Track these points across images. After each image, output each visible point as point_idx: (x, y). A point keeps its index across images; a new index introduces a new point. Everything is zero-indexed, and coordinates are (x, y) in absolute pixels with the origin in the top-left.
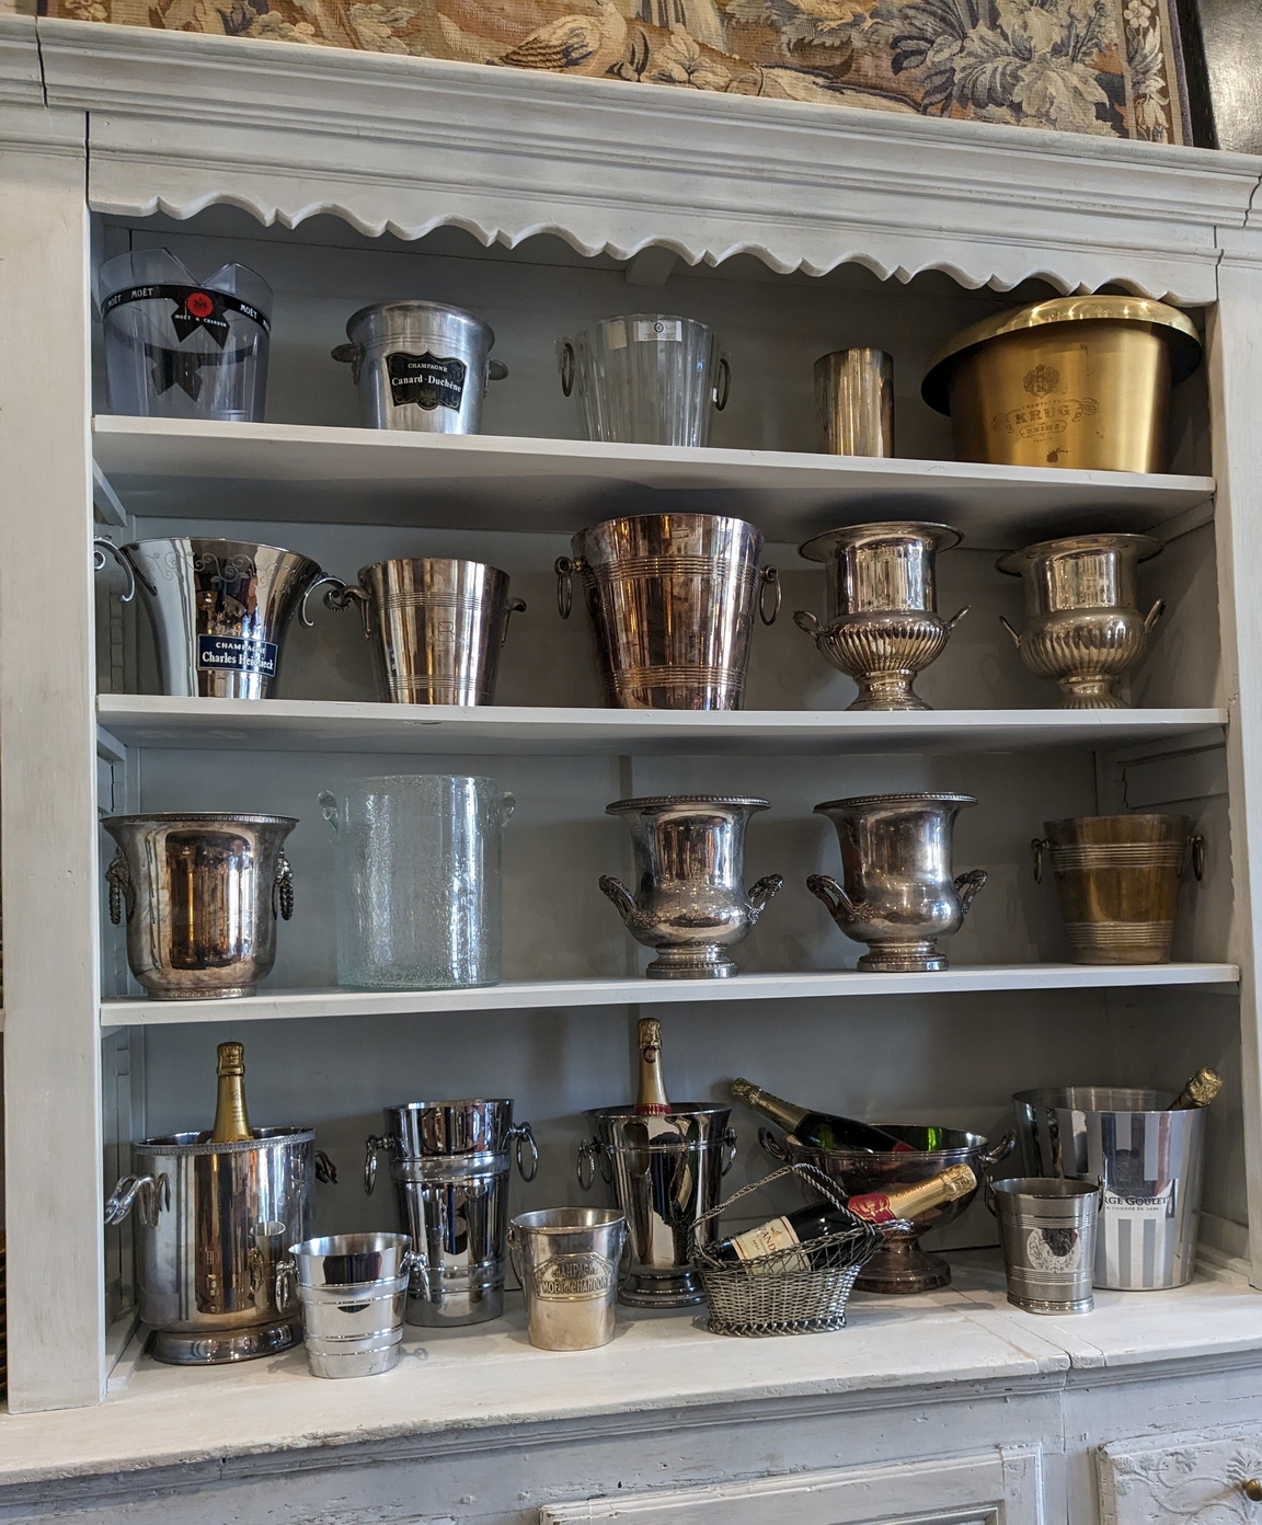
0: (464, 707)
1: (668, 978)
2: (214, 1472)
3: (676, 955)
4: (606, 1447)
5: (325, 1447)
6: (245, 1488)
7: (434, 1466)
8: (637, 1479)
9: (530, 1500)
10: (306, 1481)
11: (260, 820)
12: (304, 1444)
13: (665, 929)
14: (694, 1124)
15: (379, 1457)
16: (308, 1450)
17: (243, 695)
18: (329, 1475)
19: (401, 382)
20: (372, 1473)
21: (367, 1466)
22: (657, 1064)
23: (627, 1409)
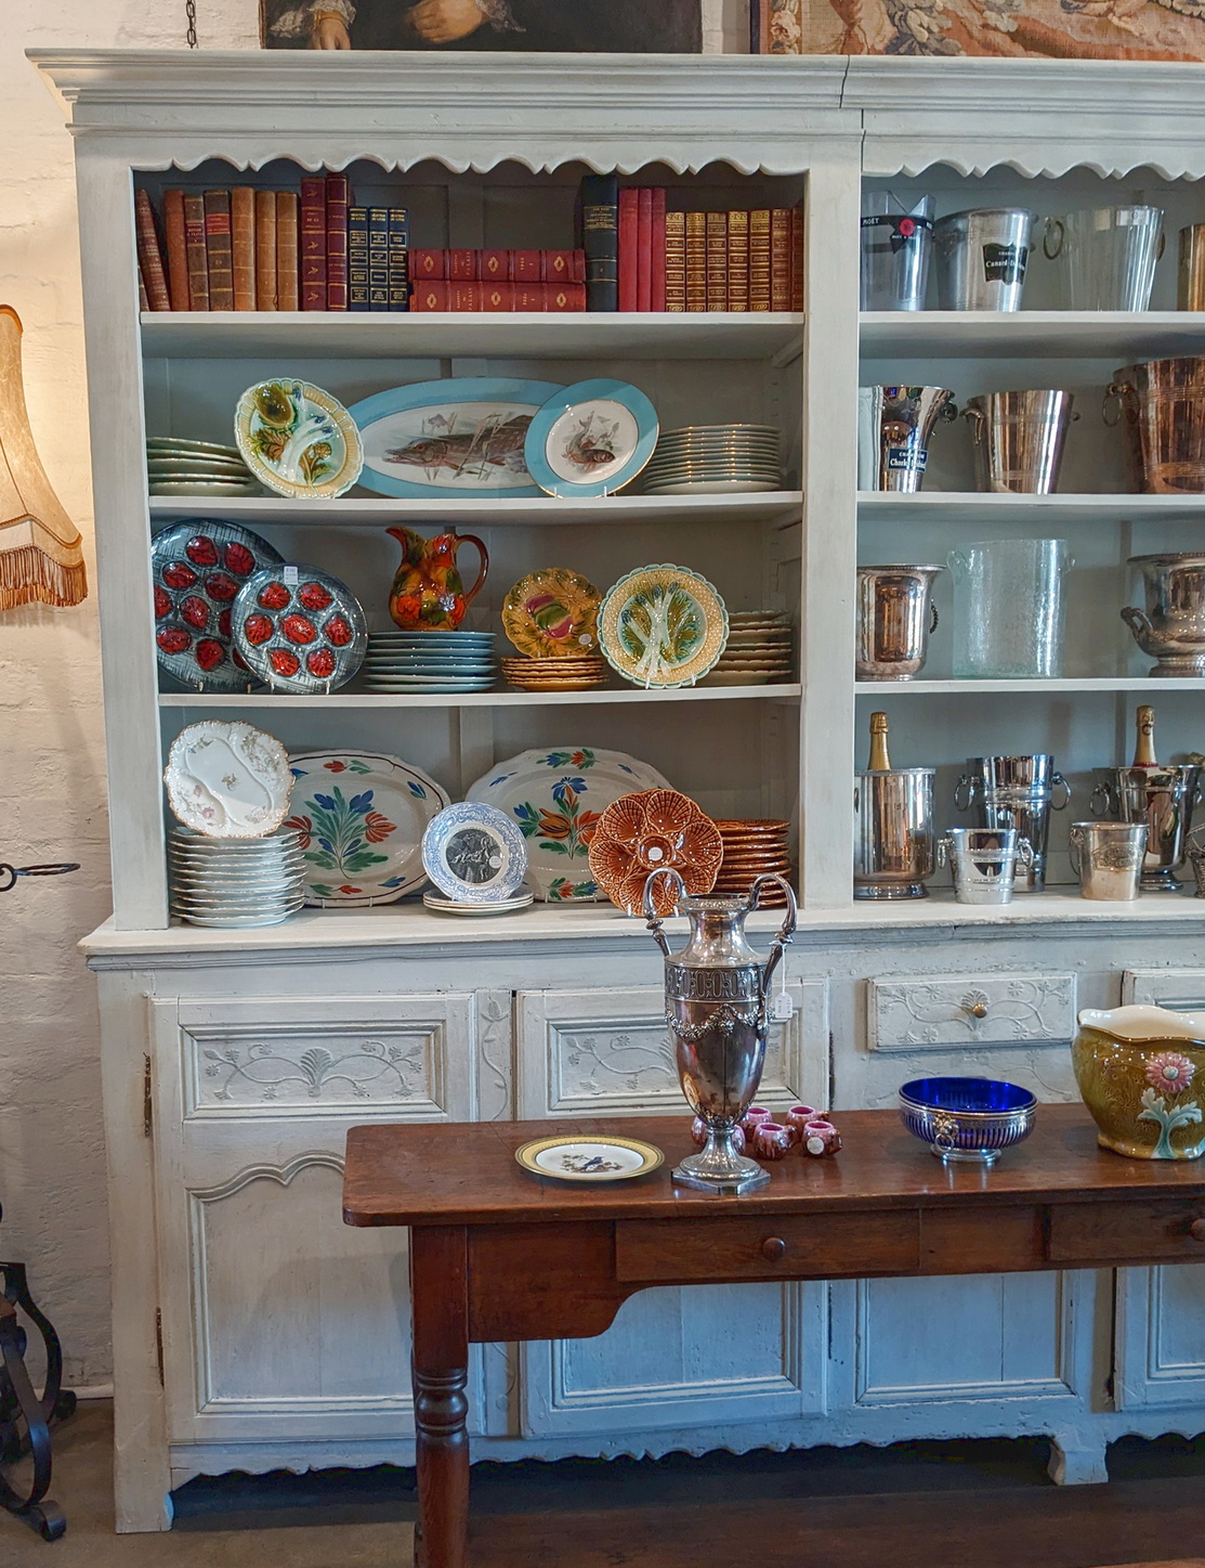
0: (1041, 493)
1: (1167, 676)
2: (949, 933)
3: (1174, 661)
4: (1162, 941)
5: (1013, 925)
6: (963, 946)
7: (1064, 943)
8: (1178, 961)
9: (1118, 966)
10: (995, 944)
11: (929, 568)
12: (1001, 922)
13: (1174, 644)
14: (1180, 772)
15: (1037, 934)
16: (1004, 925)
17: (905, 490)
18: (1007, 943)
19: (993, 265)
20: (1031, 943)
21: (1028, 939)
22: (1151, 736)
23: (1179, 918)
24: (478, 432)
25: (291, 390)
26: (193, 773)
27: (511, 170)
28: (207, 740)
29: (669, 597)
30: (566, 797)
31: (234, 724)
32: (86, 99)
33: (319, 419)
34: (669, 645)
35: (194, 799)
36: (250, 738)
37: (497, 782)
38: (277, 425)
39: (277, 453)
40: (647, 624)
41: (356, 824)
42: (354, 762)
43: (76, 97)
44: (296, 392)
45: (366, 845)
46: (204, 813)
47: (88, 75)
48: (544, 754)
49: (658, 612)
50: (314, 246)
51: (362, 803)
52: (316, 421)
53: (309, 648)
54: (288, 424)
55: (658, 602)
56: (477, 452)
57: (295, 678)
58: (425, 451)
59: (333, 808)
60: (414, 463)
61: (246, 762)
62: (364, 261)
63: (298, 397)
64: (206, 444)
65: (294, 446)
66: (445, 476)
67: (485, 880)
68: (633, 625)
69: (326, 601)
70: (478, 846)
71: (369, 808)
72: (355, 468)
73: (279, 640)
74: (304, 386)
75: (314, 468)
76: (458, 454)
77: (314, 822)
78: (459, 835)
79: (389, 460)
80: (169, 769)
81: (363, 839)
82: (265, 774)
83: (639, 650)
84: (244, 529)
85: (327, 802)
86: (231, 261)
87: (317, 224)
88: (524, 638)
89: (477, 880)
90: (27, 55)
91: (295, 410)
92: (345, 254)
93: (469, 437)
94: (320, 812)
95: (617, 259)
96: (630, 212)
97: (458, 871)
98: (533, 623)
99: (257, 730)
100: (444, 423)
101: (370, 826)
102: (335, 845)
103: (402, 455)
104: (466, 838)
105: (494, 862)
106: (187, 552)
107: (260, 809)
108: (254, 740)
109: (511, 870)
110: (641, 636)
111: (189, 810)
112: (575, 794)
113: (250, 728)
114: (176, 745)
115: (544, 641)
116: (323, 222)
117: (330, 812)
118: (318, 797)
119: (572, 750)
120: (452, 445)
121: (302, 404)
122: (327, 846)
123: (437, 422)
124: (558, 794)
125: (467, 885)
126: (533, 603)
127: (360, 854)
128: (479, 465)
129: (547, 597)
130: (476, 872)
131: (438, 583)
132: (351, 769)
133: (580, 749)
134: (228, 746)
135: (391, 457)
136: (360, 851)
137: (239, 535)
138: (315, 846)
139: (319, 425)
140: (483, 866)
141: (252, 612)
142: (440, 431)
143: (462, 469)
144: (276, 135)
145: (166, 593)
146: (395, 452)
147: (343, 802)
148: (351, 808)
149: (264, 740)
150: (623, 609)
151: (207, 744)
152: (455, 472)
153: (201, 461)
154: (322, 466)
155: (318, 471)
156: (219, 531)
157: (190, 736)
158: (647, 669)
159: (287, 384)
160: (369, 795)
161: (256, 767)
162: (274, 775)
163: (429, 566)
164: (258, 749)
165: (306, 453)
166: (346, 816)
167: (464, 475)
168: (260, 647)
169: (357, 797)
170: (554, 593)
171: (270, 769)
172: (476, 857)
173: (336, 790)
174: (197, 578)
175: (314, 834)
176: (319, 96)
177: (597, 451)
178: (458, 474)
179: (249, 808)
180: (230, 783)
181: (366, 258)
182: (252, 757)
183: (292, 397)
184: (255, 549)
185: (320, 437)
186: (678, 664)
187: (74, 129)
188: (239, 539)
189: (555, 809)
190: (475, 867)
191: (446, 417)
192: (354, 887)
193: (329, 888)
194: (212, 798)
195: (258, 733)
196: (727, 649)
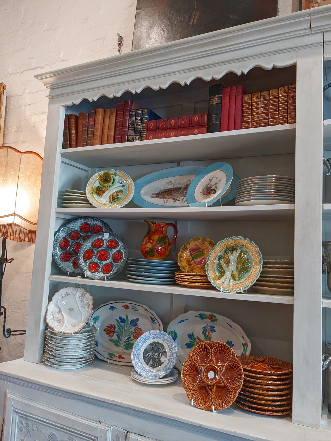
24: (183, 186)
25: (113, 173)
26: (59, 305)
27: (175, 85)
28: (69, 293)
29: (239, 251)
30: (207, 333)
31: (79, 288)
32: (53, 87)
33: (121, 183)
34: (236, 273)
35: (57, 315)
36: (83, 294)
37: (180, 322)
38: (104, 185)
39: (102, 194)
40: (228, 262)
41: (131, 330)
42: (133, 306)
43: (50, 88)
44: (115, 174)
45: (132, 340)
46: (58, 321)
47: (51, 80)
48: (197, 313)
49: (233, 257)
50: (119, 124)
51: (134, 322)
52: (121, 184)
53: (104, 262)
54: (110, 184)
55: (234, 253)
56: (182, 194)
57: (96, 273)
58: (165, 194)
59: (124, 323)
60: (160, 198)
61: (79, 303)
62: (133, 127)
63: (116, 176)
64: (77, 191)
65: (109, 192)
66: (170, 201)
67: (156, 367)
68: (222, 262)
69: (116, 245)
70: (158, 350)
71: (136, 325)
72: (128, 199)
73: (95, 259)
74: (118, 172)
75: (114, 199)
76: (176, 195)
77: (117, 327)
78: (151, 344)
79: (152, 197)
80: (51, 303)
81: (132, 336)
82: (84, 309)
83: (222, 273)
84: (101, 220)
85: (122, 320)
86: (93, 132)
87: (120, 117)
88: (184, 264)
89: (153, 366)
90: (35, 77)
91: (114, 180)
92: (127, 126)
93: (180, 188)
94: (120, 324)
95: (221, 115)
96: (226, 96)
97: (146, 360)
98: (190, 258)
99: (86, 291)
100: (172, 184)
101: (135, 332)
102: (122, 338)
103: (157, 195)
104: (154, 346)
105: (163, 359)
106: (80, 228)
107: (77, 322)
108: (84, 295)
109: (168, 364)
110: (224, 266)
111: (53, 319)
112: (211, 333)
113: (84, 290)
114: (57, 294)
115: (192, 266)
116: (122, 116)
117: (122, 324)
118: (120, 318)
119: (208, 313)
120: (174, 191)
121: (117, 178)
122: (119, 338)
123: (170, 183)
124: (204, 331)
125: (148, 368)
126: (192, 251)
127: (130, 343)
128: (182, 198)
129: (198, 248)
130: (154, 363)
131: (153, 240)
132: (132, 309)
133: (210, 313)
134: (75, 297)
135: (153, 196)
136: (130, 342)
137: (99, 222)
138: (115, 337)
139: (121, 185)
140: (157, 360)
141: (88, 248)
142: (170, 187)
143: (176, 200)
144: (100, 88)
145: (68, 241)
146: (155, 194)
147: (128, 321)
148: (130, 324)
149: (88, 295)
150: (219, 255)
151: (68, 295)
152: (174, 201)
153: (75, 197)
154: (118, 198)
155: (115, 200)
156: (93, 221)
157: (63, 291)
158: (223, 282)
159: (112, 171)
160: (138, 320)
161: (82, 306)
162: (87, 309)
163: (152, 235)
164: (85, 298)
165: (113, 194)
166: (128, 327)
167: (177, 202)
168: (87, 261)
169: (133, 320)
170: (201, 247)
171: (86, 307)
172: (155, 355)
173: (127, 316)
174: (82, 236)
175: (116, 332)
176: (112, 73)
177: (212, 190)
178: (175, 202)
179: (73, 321)
180: (71, 310)
181: (134, 126)
182: (82, 301)
183: (113, 176)
184: (104, 227)
185: (120, 189)
186: (237, 282)
187: (49, 97)
188: (99, 223)
189: (202, 338)
190: (154, 360)
191: (173, 182)
192: (123, 356)
193: (114, 355)
194: (62, 315)
195: (86, 293)
196: (260, 277)
